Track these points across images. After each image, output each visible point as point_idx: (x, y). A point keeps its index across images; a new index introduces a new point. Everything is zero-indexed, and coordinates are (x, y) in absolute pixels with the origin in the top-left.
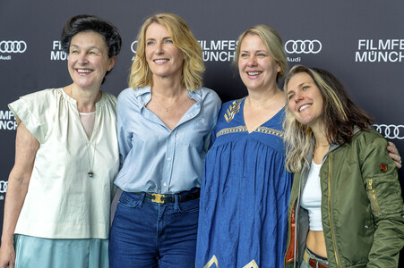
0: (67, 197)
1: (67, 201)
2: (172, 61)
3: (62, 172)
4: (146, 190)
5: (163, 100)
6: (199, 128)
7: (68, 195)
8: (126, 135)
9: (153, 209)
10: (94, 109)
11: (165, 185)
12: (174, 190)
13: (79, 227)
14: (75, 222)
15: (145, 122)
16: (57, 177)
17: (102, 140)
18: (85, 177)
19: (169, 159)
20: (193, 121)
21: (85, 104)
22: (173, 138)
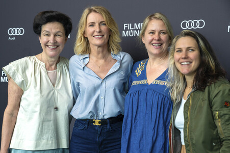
0: (42, 124)
1: (42, 126)
2: (105, 36)
3: (38, 109)
4: (89, 117)
5: (97, 61)
6: (120, 77)
7: (43, 122)
8: (76, 84)
10: (56, 68)
11: (100, 114)
12: (106, 117)
14: (47, 139)
15: (86, 75)
16: (35, 112)
17: (61, 87)
18: (53, 110)
19: (102, 98)
20: (116, 73)
21: (51, 66)
22: (103, 84)
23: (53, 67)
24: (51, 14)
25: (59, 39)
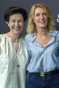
0: (10, 75)
1: (10, 77)
3: (7, 66)
4: (37, 72)
5: (41, 37)
6: (55, 46)
7: (10, 74)
8: (29, 51)
9: (41, 79)
10: (18, 41)
11: (44, 69)
12: (48, 71)
13: (15, 86)
14: (13, 84)
15: (35, 46)
16: (6, 68)
17: (21, 53)
18: (16, 67)
19: (45, 59)
20: (53, 44)
21: (15, 40)
22: (45, 51)
23: (17, 40)
24: (16, 9)
25: (21, 24)
